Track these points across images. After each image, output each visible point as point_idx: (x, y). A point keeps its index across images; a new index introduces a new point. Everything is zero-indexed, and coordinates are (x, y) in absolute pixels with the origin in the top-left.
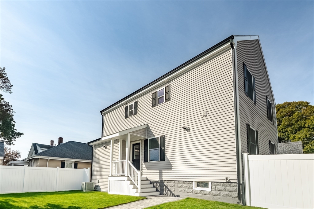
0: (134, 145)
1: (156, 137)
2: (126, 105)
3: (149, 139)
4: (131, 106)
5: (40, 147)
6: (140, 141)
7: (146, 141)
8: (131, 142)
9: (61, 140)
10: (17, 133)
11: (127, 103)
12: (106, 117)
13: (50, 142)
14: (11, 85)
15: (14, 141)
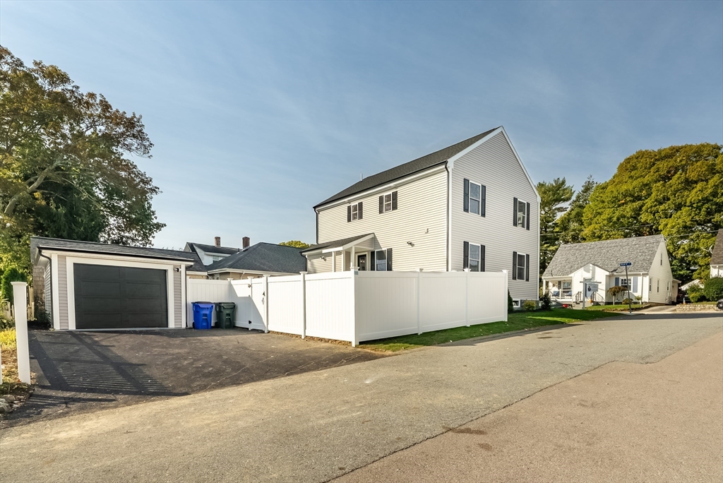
0: (359, 256)
1: (383, 249)
2: (349, 205)
3: (376, 251)
4: (355, 207)
5: (205, 251)
6: (366, 253)
7: (373, 253)
8: (356, 253)
9: (246, 241)
10: (155, 224)
11: (349, 202)
12: (321, 215)
13: (214, 240)
14: (151, 144)
15: (150, 239)
